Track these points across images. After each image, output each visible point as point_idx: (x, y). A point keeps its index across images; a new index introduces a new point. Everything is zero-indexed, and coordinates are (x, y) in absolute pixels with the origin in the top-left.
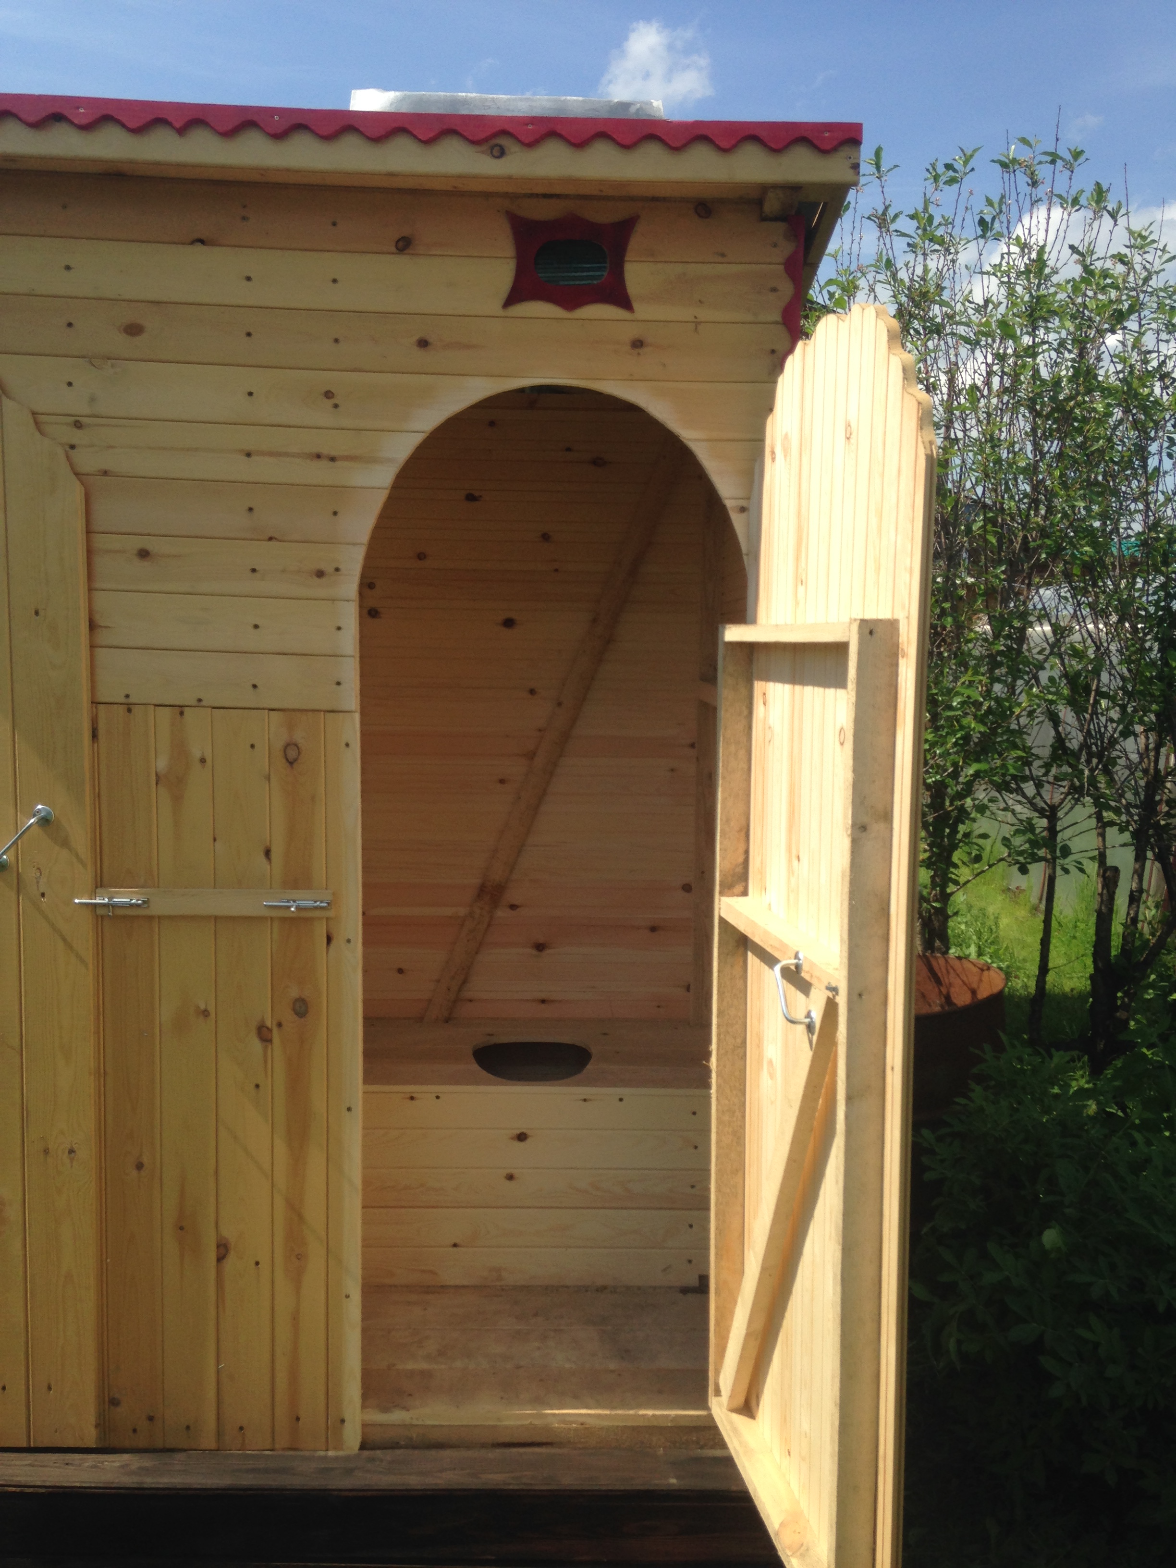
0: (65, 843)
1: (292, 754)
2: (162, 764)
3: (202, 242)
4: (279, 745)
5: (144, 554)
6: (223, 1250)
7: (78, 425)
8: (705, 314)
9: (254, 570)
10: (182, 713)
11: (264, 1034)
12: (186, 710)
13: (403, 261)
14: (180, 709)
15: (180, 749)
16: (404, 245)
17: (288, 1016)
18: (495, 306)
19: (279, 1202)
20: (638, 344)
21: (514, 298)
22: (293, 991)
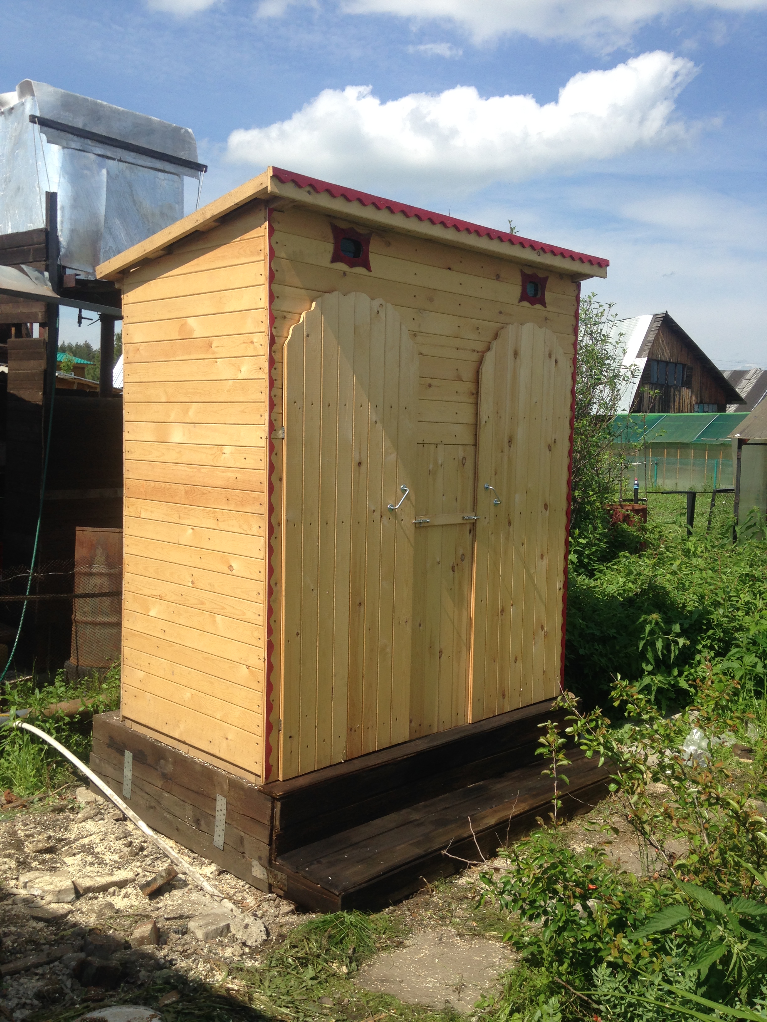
0: (409, 499)
1: (464, 461)
2: (431, 467)
3: (450, 269)
4: (461, 458)
6: (441, 654)
7: (415, 335)
8: (560, 311)
9: (457, 392)
11: (453, 569)
13: (497, 283)
14: (437, 445)
15: (436, 460)
16: (498, 277)
18: (516, 301)
21: (521, 300)
22: (461, 552)
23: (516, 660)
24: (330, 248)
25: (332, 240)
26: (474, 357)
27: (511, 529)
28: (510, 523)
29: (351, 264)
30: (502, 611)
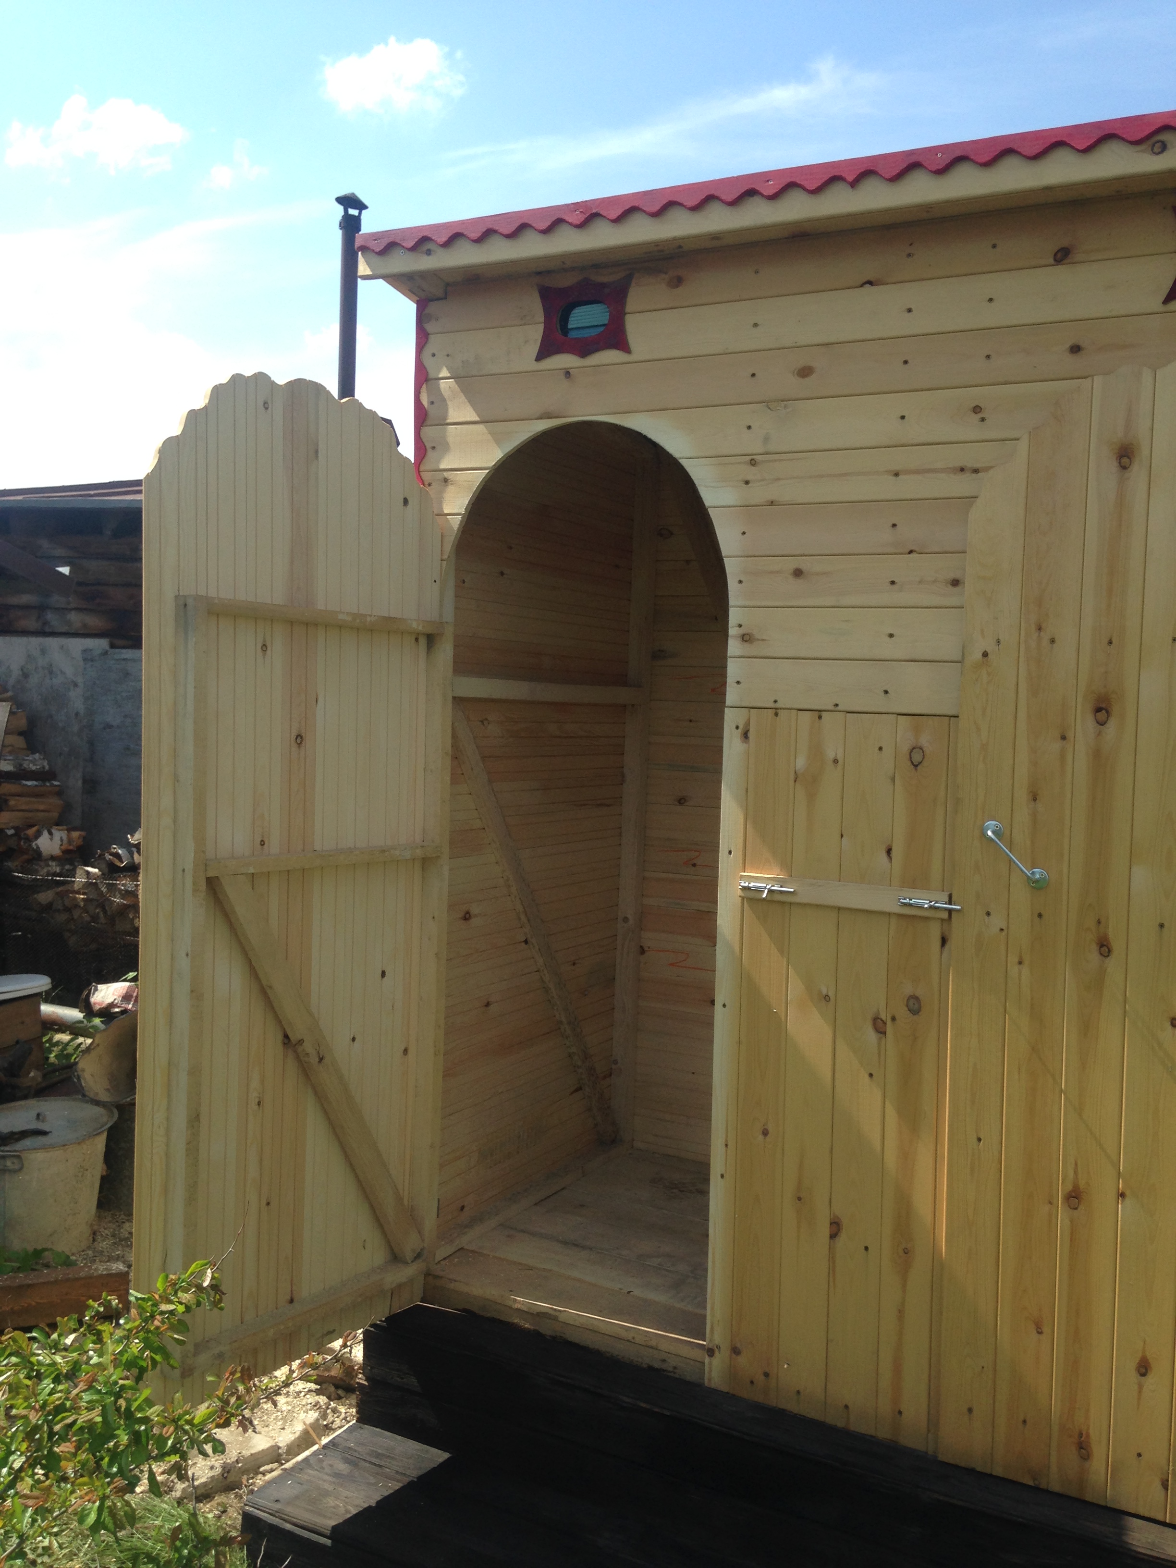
1: (917, 757)
3: (870, 283)
4: (905, 748)
5: (798, 573)
7: (753, 463)
9: (893, 583)
10: (820, 717)
12: (824, 714)
13: (1061, 272)
14: (819, 713)
15: (816, 750)
16: (1062, 256)
17: (902, 1012)
18: (1155, 302)
22: (908, 990)
23: (1144, 1368)
24: (535, 333)
25: (540, 317)
26: (961, 486)
27: (1113, 965)
28: (1104, 947)
29: (584, 348)
30: (1074, 1197)
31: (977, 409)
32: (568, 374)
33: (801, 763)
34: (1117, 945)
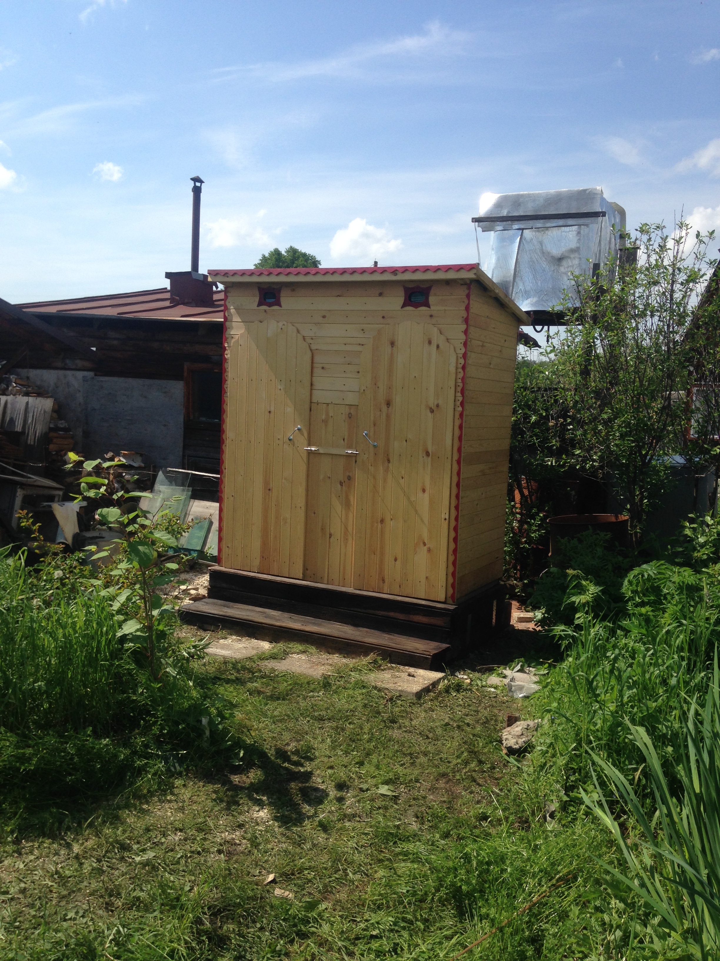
0: (303, 435)
1: (350, 416)
3: (339, 296)
4: (347, 413)
5: (323, 368)
6: (331, 535)
7: (312, 339)
8: (447, 308)
11: (341, 484)
13: (380, 298)
14: (328, 404)
15: (327, 414)
16: (381, 294)
17: (346, 480)
18: (399, 308)
19: (343, 526)
20: (431, 316)
21: (404, 306)
22: (348, 474)
23: (396, 560)
24: (257, 299)
25: (258, 295)
26: (360, 348)
27: (390, 465)
28: (389, 461)
29: (270, 305)
30: (382, 521)
31: (363, 330)
32: (265, 311)
33: (324, 417)
34: (391, 461)
